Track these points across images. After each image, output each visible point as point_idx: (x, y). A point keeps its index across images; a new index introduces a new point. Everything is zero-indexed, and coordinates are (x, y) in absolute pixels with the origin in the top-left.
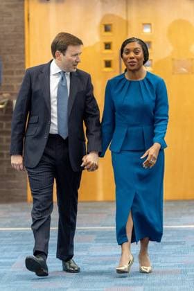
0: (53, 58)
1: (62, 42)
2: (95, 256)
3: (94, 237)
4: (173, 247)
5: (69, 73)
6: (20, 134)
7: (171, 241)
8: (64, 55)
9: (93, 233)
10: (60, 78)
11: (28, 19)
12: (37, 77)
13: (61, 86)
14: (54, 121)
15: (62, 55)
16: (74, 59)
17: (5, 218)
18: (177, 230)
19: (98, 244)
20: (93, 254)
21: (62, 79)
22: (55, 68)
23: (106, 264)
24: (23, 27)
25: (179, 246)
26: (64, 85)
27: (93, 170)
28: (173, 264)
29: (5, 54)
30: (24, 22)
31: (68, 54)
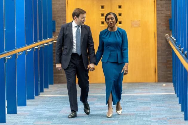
0: (73, 20)
1: (77, 12)
2: (97, 107)
3: (96, 99)
4: (131, 103)
5: (81, 26)
6: (59, 54)
7: (130, 100)
8: (78, 18)
9: (96, 97)
10: (77, 28)
11: (68, 3)
12: (67, 28)
13: (77, 32)
14: (75, 47)
15: (77, 18)
16: (83, 19)
17: (57, 90)
18: (133, 96)
19: (98, 102)
20: (96, 106)
21: (78, 29)
22: (74, 24)
23: (102, 111)
24: (66, 7)
25: (134, 103)
26: (79, 31)
27: (92, 71)
28: (131, 111)
29: (57, 18)
30: (65, 4)
31: (80, 18)
